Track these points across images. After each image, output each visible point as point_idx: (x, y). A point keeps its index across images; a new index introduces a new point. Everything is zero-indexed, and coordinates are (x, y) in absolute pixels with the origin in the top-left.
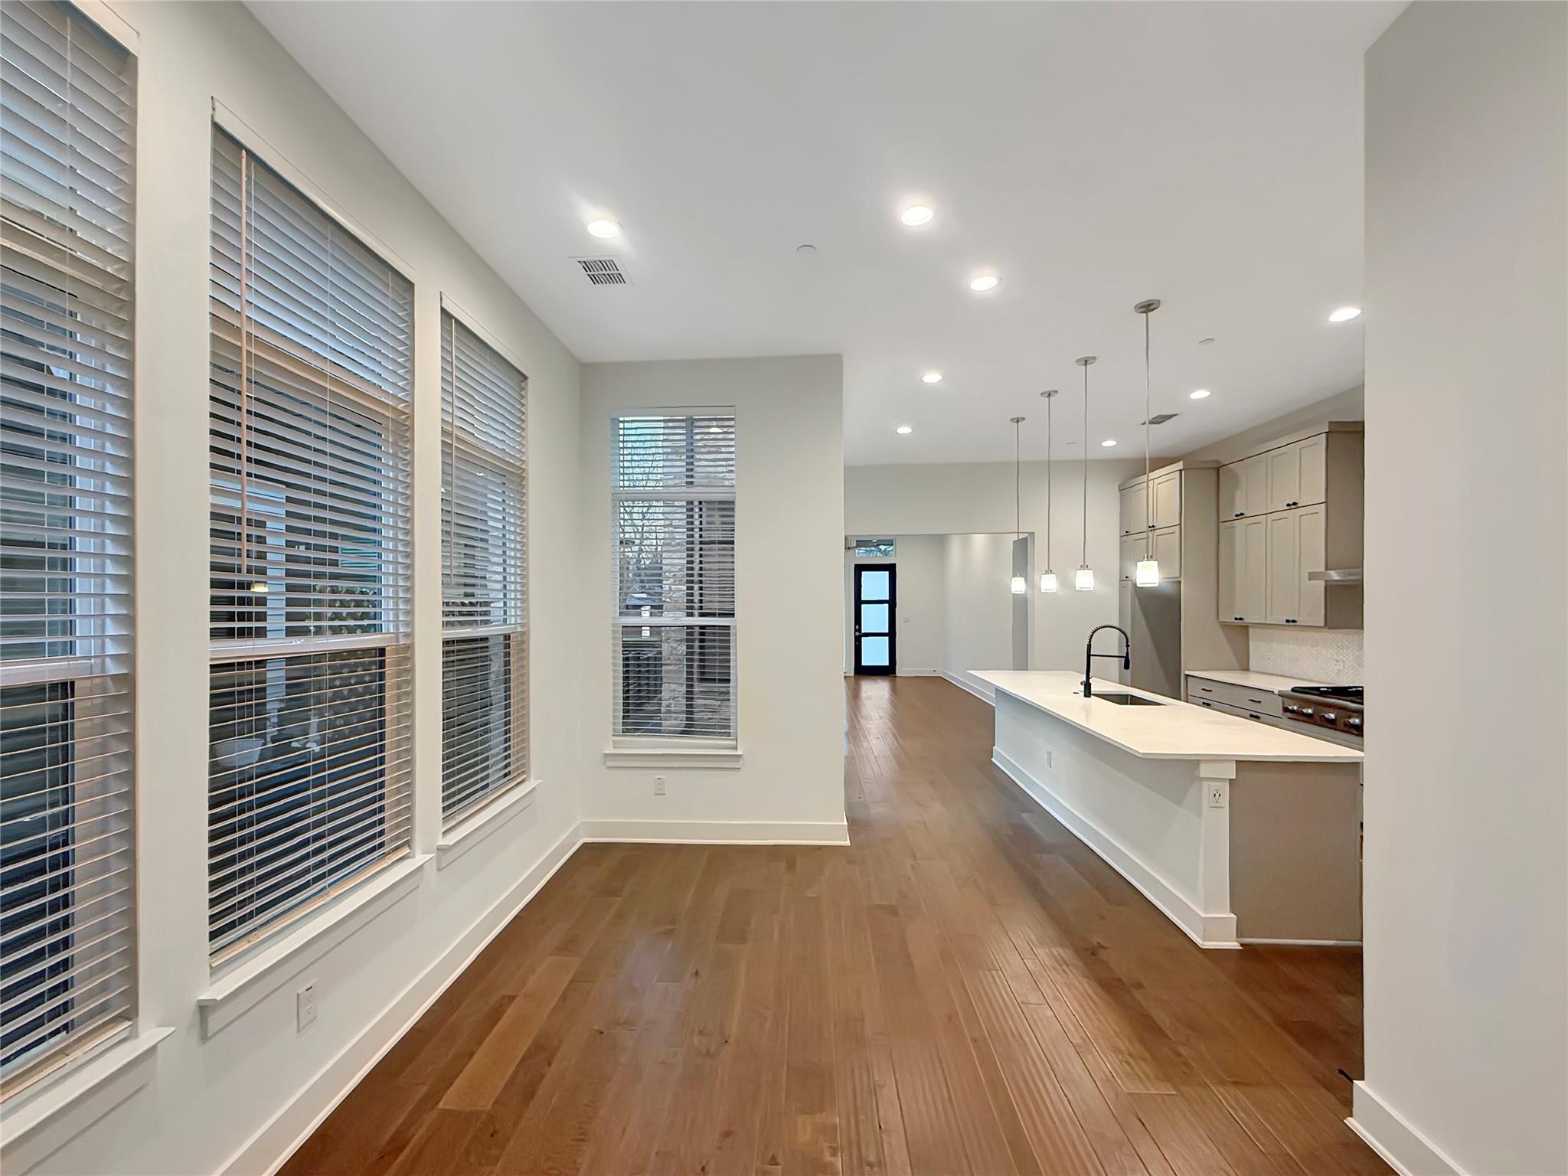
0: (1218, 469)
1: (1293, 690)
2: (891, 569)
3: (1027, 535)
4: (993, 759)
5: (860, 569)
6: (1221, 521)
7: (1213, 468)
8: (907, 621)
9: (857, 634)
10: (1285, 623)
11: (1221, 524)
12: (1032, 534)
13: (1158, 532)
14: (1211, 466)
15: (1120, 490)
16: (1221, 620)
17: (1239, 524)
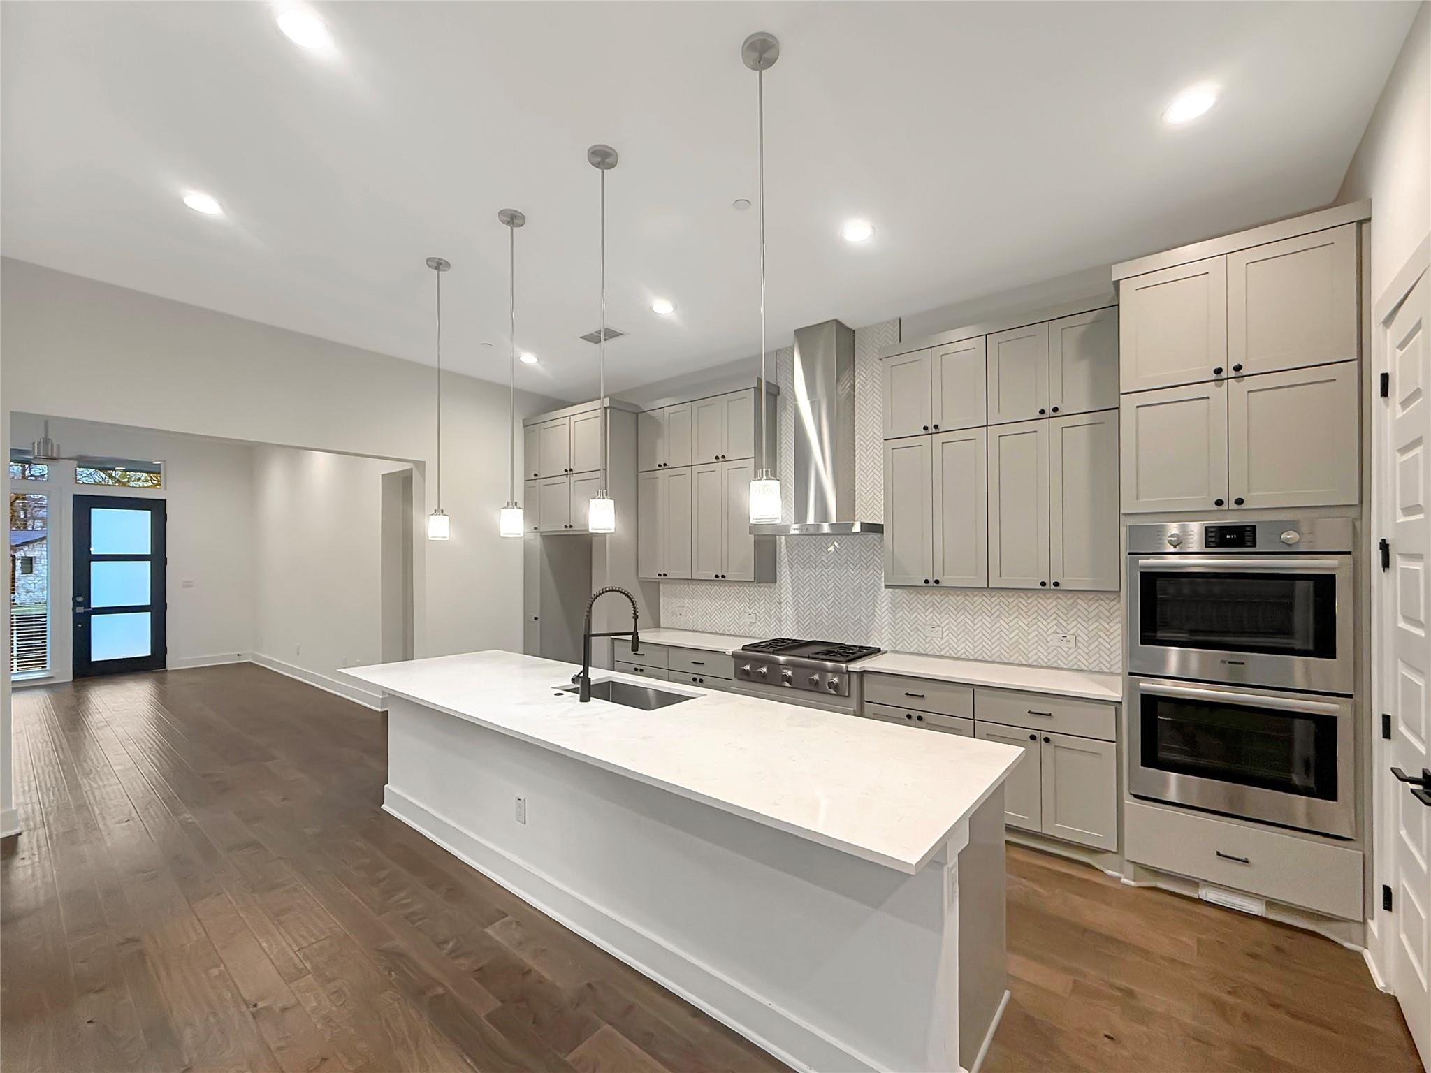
0: (637, 414)
1: (744, 648)
2: (158, 509)
3: (409, 466)
4: (383, 807)
5: (86, 502)
6: (640, 471)
7: (633, 413)
9: (80, 610)
10: (714, 578)
11: (640, 474)
12: (421, 465)
13: (576, 477)
14: (632, 411)
15: (525, 426)
16: (640, 576)
17: (661, 474)
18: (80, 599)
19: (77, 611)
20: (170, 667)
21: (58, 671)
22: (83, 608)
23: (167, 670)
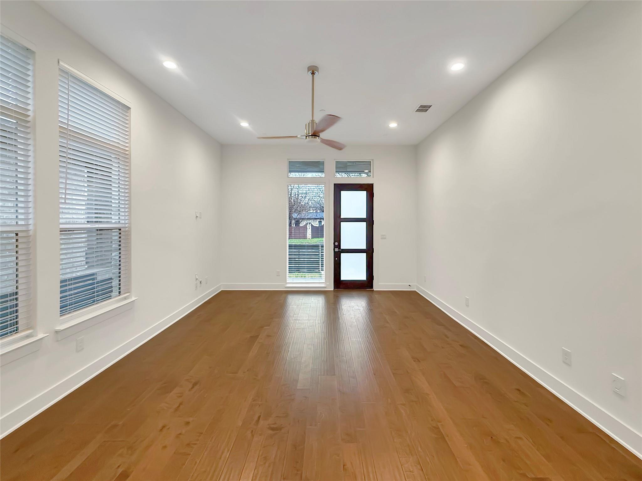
2: (369, 189)
5: (339, 188)
8: (383, 237)
18: (336, 244)
19: (335, 251)
20: (375, 288)
21: (328, 284)
22: (338, 249)
23: (373, 290)
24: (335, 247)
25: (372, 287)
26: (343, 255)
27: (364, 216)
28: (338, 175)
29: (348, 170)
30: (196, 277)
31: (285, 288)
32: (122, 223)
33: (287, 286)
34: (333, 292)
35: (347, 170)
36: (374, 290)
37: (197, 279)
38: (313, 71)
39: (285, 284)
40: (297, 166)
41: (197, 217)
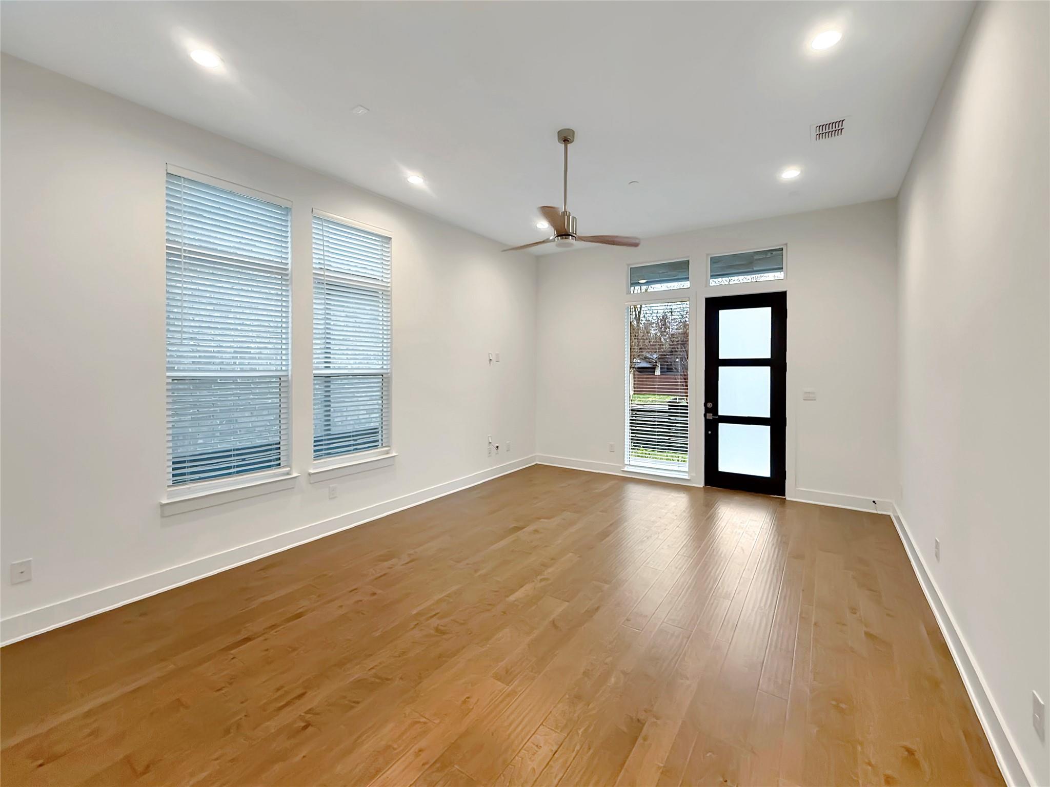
2: (776, 303)
5: (714, 306)
9: (710, 416)
18: (710, 405)
19: (707, 418)
20: (789, 496)
21: (694, 475)
22: (712, 414)
23: (785, 499)
24: (707, 410)
25: (783, 493)
26: (721, 426)
27: (767, 355)
28: (714, 282)
29: (755, 269)
30: (489, 440)
31: (621, 472)
32: (385, 369)
33: (626, 469)
34: (703, 490)
35: (753, 269)
36: (788, 498)
37: (490, 443)
38: (566, 138)
39: (621, 465)
40: (661, 272)
41: (491, 360)
